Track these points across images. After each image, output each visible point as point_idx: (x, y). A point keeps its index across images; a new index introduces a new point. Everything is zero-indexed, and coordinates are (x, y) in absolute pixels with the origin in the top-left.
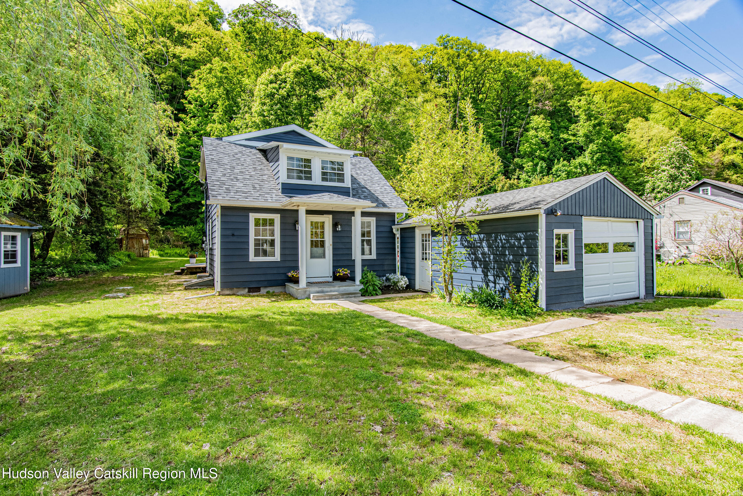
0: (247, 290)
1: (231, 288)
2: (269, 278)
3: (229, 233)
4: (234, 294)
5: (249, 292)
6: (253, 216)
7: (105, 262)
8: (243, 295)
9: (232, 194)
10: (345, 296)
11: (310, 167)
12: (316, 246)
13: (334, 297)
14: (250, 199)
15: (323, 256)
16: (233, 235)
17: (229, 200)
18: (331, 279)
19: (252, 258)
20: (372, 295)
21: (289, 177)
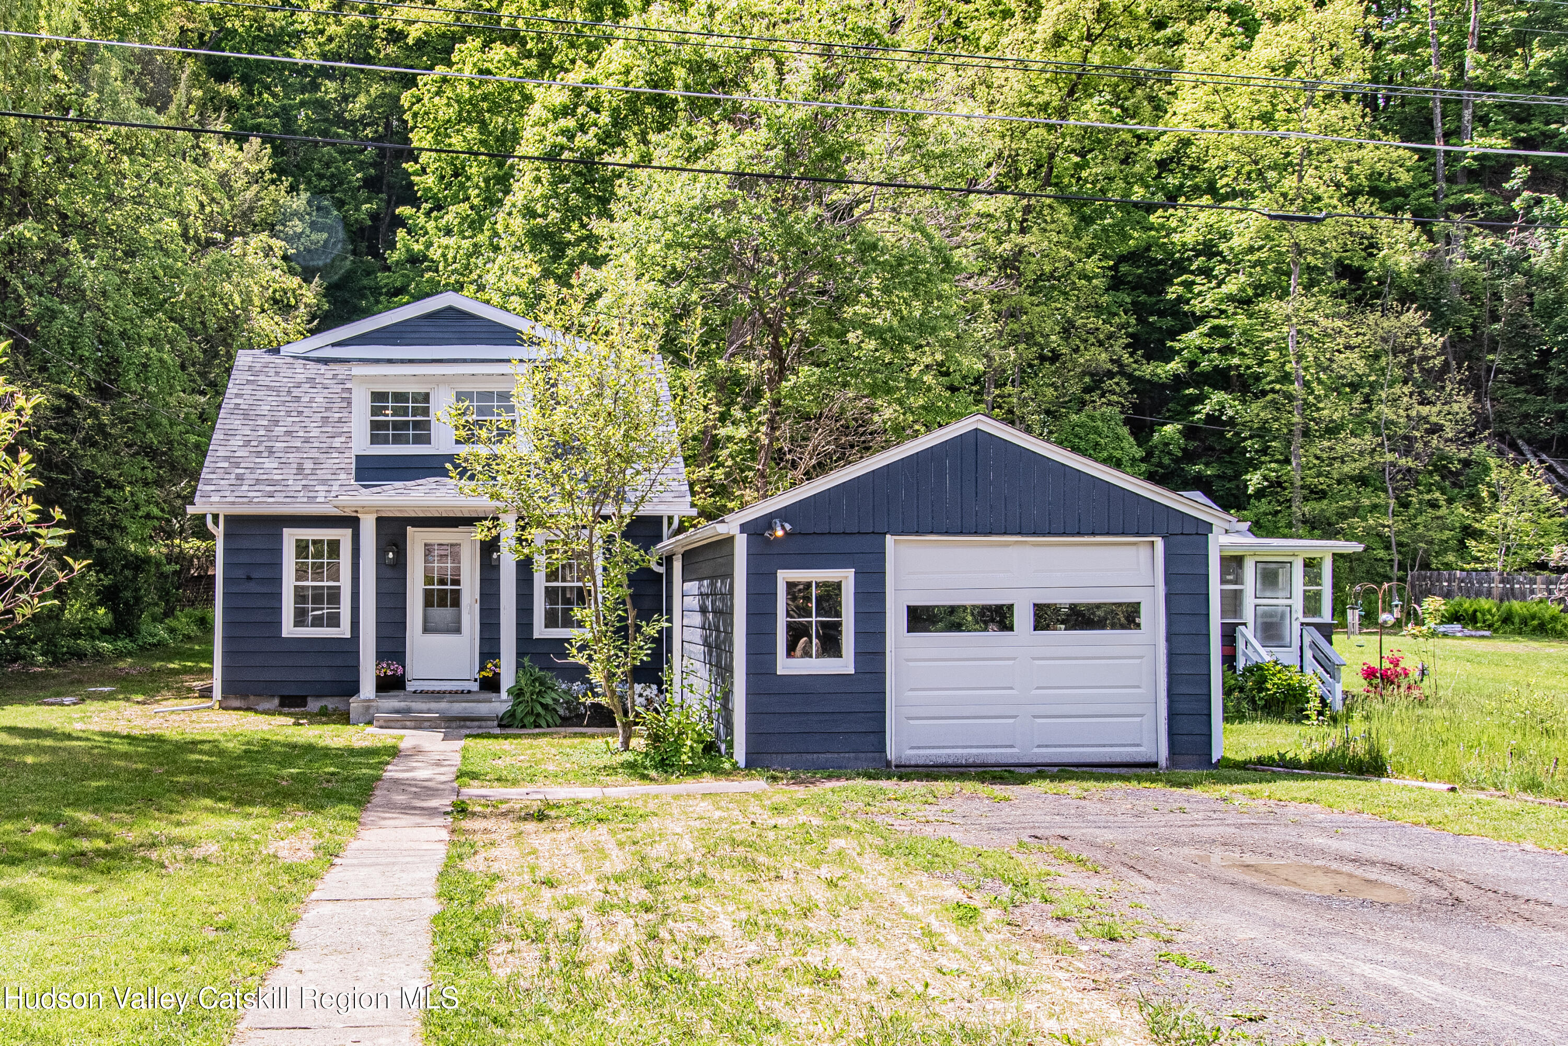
0: (276, 701)
1: (244, 696)
2: (327, 676)
3: (240, 573)
4: (248, 709)
5: (282, 705)
6: (290, 536)
7: (132, 634)
8: (266, 712)
9: (245, 488)
10: (454, 724)
11: (426, 411)
12: (442, 603)
13: (427, 724)
14: (279, 498)
15: (456, 629)
16: (249, 578)
17: (233, 503)
18: (475, 687)
19: (289, 629)
20: (524, 726)
21: (375, 440)
